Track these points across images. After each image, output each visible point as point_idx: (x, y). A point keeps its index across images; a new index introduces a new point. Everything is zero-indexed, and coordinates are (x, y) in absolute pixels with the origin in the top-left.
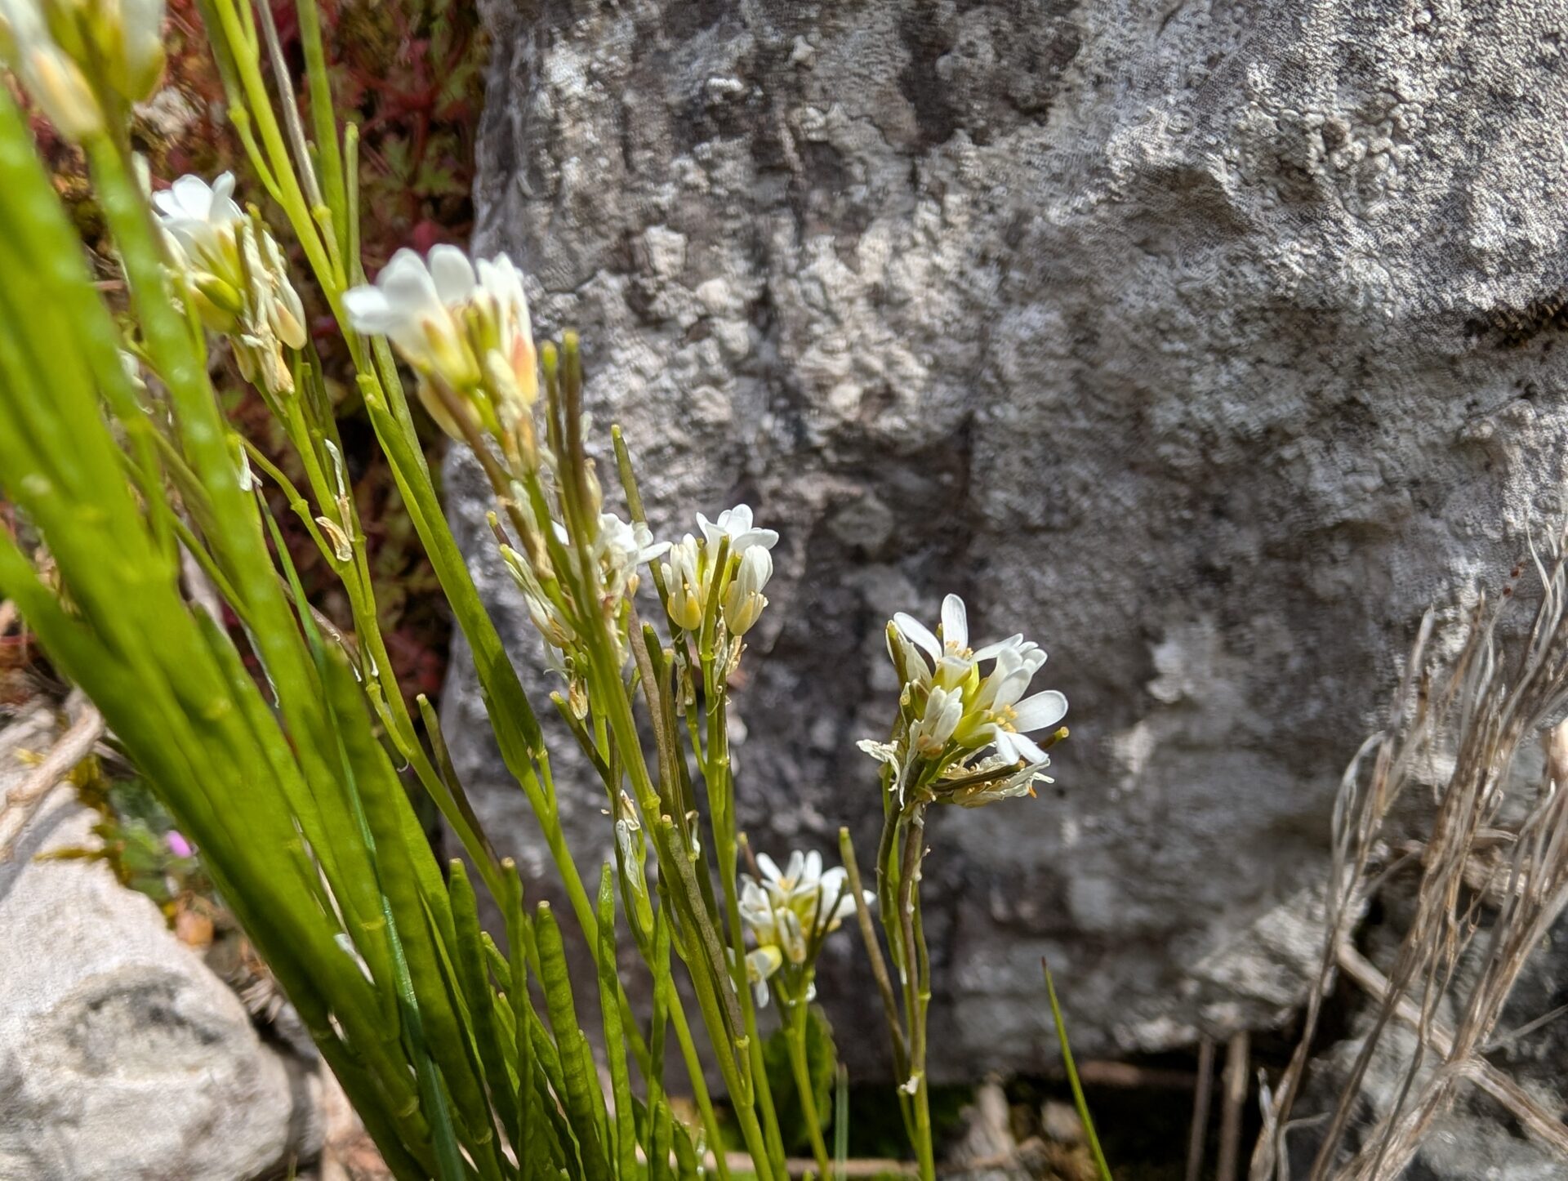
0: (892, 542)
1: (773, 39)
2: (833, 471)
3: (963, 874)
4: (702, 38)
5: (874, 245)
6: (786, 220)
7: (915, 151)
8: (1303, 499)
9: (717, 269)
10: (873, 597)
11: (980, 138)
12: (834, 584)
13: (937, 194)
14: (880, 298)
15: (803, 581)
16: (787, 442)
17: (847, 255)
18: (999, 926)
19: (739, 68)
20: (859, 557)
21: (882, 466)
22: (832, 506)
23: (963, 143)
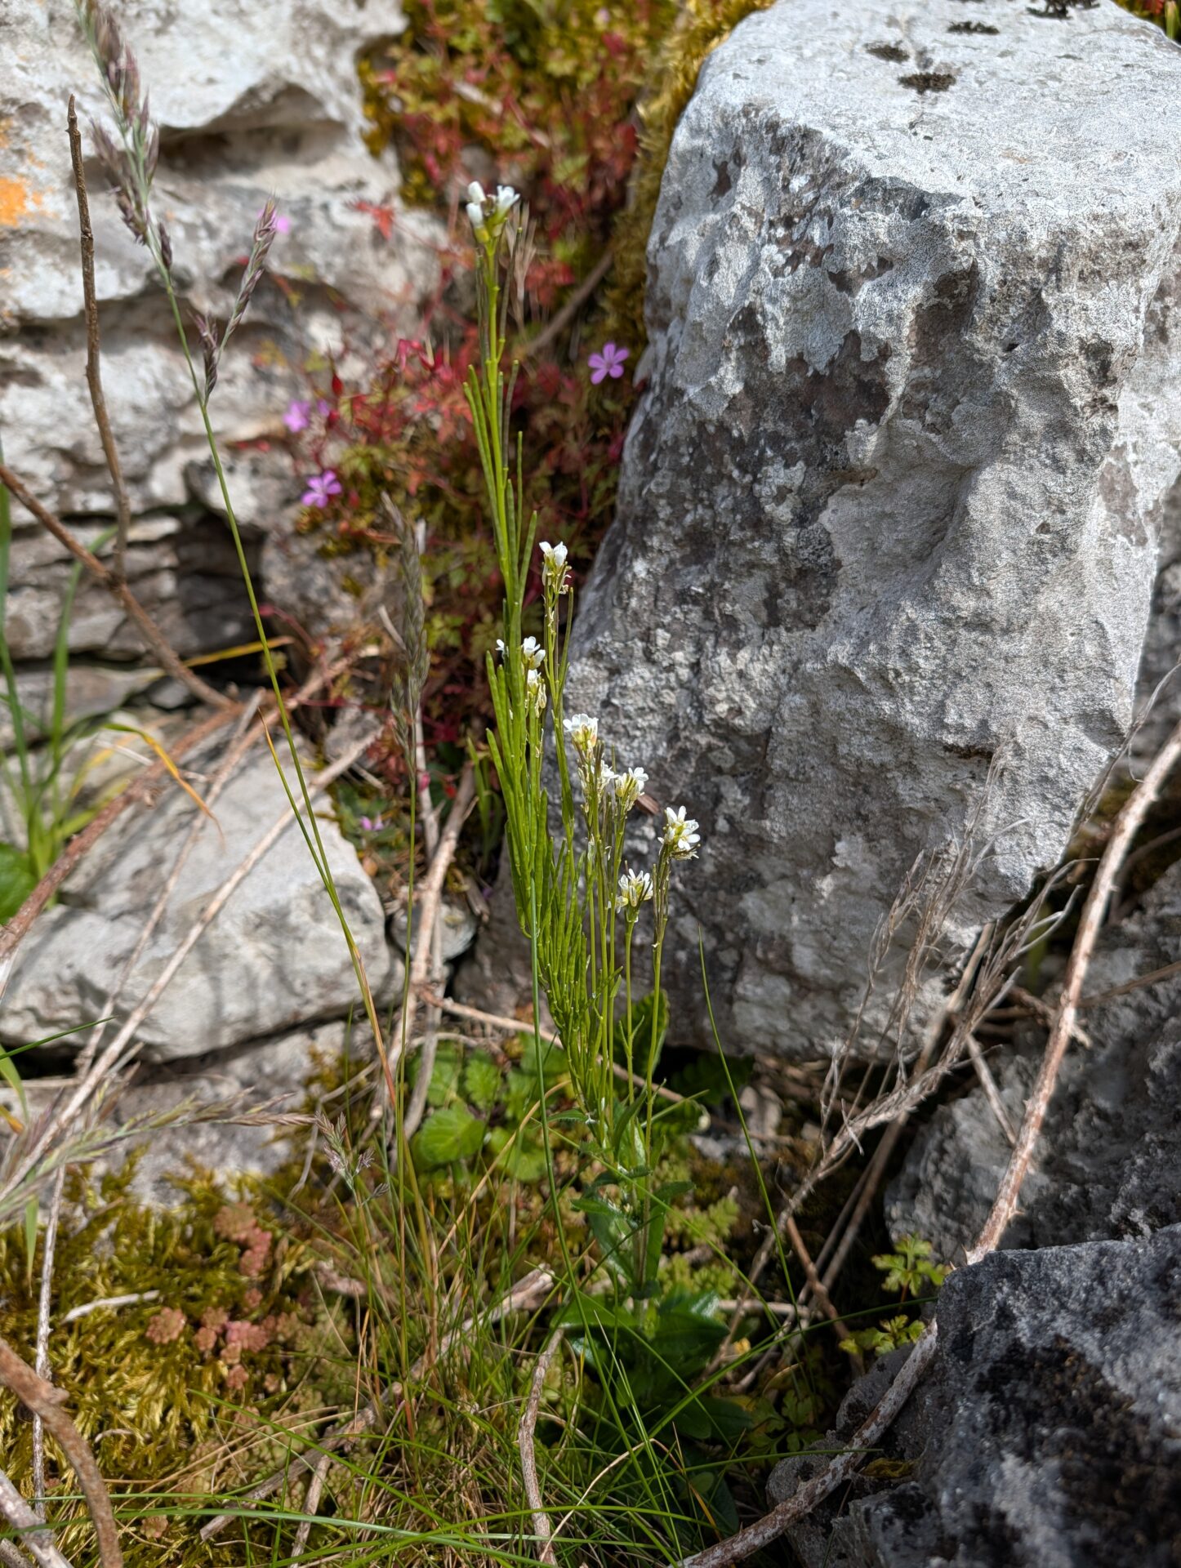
0: (733, 768)
1: (717, 580)
2: (713, 735)
3: (747, 933)
4: (694, 568)
5: (744, 655)
6: (712, 638)
7: (766, 626)
8: (895, 795)
9: (682, 648)
10: (723, 789)
11: (788, 630)
12: (707, 779)
13: (771, 644)
14: (741, 675)
15: (694, 775)
16: (695, 720)
17: (733, 657)
18: (759, 961)
19: (703, 585)
20: (719, 771)
21: (733, 737)
22: (710, 748)
23: (782, 630)
